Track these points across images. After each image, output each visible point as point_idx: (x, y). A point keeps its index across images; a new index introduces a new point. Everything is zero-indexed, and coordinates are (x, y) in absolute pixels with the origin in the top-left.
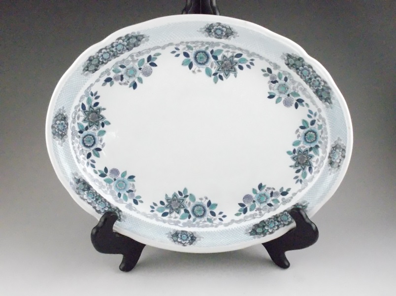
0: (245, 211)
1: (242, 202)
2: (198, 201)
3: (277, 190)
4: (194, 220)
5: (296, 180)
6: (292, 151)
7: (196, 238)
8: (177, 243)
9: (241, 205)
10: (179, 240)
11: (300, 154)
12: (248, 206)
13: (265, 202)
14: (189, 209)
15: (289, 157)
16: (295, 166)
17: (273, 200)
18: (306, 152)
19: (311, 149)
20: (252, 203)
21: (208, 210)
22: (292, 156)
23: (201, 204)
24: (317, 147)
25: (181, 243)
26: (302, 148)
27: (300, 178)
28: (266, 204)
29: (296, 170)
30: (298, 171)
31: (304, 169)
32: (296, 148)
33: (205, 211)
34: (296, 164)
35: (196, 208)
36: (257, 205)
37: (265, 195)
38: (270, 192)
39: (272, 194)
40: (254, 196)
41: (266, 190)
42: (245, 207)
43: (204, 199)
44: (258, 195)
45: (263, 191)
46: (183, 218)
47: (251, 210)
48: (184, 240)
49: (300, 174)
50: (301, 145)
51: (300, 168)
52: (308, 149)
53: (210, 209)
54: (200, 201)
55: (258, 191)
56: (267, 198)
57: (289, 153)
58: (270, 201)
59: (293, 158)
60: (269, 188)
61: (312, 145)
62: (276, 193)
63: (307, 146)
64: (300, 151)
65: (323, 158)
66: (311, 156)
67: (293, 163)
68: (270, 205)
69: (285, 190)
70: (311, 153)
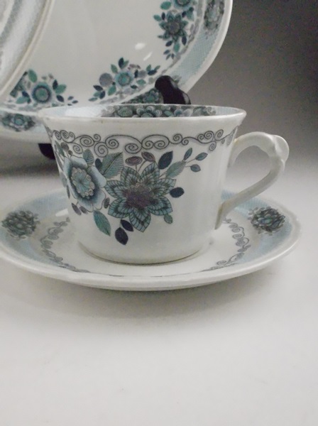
0: (102, 95)
1: (98, 84)
2: (40, 80)
3: (144, 68)
4: (35, 105)
5: (166, 56)
6: (160, 15)
7: (34, 123)
8: (8, 127)
9: (97, 88)
10: (11, 124)
11: (171, 21)
12: (106, 89)
13: (128, 84)
14: (29, 92)
15: (156, 24)
16: (165, 37)
17: (139, 82)
18: (178, 19)
19: (184, 14)
20: (111, 85)
21: (54, 93)
22: (161, 22)
23: (45, 85)
24: (191, 10)
25: (13, 127)
26: (173, 13)
27: (172, 52)
28: (129, 87)
29: (166, 42)
30: (168, 44)
31: (176, 41)
32: (166, 12)
33: (49, 94)
34: (165, 34)
35: (38, 92)
36: (118, 88)
37: (127, 75)
38: (133, 71)
39: (136, 74)
40: (113, 75)
41: (129, 68)
42: (102, 91)
43: (49, 78)
44: (118, 75)
45: (126, 69)
46: (20, 102)
47: (110, 94)
48: (17, 125)
49: (171, 48)
50: (172, 8)
51: (171, 39)
52: (181, 15)
53: (56, 92)
54: (42, 81)
55: (119, 69)
56: (131, 80)
57: (156, 18)
58: (134, 83)
59: (163, 26)
60: (133, 66)
61: (186, 9)
62: (143, 74)
63: (180, 11)
64: (170, 17)
65: (198, 21)
66: (185, 24)
67: (162, 32)
68: (134, 87)
69: (153, 68)
70: (185, 19)
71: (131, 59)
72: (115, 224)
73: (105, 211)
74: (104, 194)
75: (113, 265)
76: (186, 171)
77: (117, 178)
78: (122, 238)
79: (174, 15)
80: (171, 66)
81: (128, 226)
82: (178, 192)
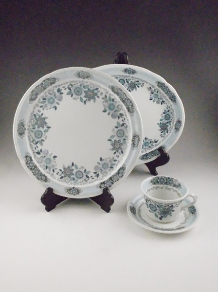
3: (153, 140)
5: (161, 136)
15: (158, 126)
18: (166, 124)
19: (168, 122)
20: (142, 146)
24: (170, 121)
28: (148, 147)
30: (162, 132)
31: (164, 131)
32: (161, 122)
36: (144, 147)
39: (150, 142)
44: (145, 142)
45: (147, 141)
47: (142, 149)
50: (163, 121)
57: (158, 124)
58: (150, 145)
59: (160, 126)
60: (149, 140)
61: (168, 121)
62: (153, 142)
63: (166, 121)
64: (163, 124)
65: (173, 126)
66: (168, 126)
67: (160, 128)
68: (150, 147)
69: (156, 140)
70: (168, 124)
71: (149, 137)
72: (159, 216)
73: (157, 214)
74: (158, 211)
75: (161, 224)
76: (176, 207)
77: (161, 209)
78: (161, 219)
79: (164, 123)
80: (162, 141)
81: (162, 217)
82: (173, 211)
